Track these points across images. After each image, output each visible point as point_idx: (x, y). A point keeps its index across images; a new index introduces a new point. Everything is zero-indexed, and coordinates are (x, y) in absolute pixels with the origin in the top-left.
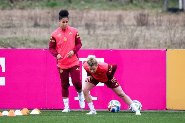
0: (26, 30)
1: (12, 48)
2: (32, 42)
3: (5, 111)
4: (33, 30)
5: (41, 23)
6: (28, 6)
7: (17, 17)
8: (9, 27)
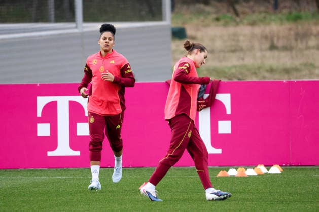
0: (258, 54)
1: (239, 80)
2: (267, 71)
3: (232, 169)
4: (268, 54)
5: (280, 44)
6: (261, 21)
7: (245, 36)
8: (234, 51)
